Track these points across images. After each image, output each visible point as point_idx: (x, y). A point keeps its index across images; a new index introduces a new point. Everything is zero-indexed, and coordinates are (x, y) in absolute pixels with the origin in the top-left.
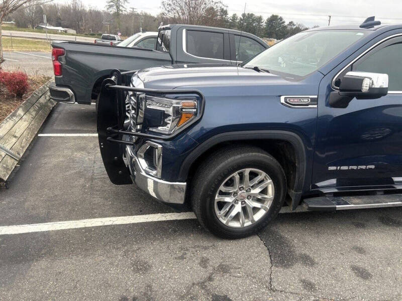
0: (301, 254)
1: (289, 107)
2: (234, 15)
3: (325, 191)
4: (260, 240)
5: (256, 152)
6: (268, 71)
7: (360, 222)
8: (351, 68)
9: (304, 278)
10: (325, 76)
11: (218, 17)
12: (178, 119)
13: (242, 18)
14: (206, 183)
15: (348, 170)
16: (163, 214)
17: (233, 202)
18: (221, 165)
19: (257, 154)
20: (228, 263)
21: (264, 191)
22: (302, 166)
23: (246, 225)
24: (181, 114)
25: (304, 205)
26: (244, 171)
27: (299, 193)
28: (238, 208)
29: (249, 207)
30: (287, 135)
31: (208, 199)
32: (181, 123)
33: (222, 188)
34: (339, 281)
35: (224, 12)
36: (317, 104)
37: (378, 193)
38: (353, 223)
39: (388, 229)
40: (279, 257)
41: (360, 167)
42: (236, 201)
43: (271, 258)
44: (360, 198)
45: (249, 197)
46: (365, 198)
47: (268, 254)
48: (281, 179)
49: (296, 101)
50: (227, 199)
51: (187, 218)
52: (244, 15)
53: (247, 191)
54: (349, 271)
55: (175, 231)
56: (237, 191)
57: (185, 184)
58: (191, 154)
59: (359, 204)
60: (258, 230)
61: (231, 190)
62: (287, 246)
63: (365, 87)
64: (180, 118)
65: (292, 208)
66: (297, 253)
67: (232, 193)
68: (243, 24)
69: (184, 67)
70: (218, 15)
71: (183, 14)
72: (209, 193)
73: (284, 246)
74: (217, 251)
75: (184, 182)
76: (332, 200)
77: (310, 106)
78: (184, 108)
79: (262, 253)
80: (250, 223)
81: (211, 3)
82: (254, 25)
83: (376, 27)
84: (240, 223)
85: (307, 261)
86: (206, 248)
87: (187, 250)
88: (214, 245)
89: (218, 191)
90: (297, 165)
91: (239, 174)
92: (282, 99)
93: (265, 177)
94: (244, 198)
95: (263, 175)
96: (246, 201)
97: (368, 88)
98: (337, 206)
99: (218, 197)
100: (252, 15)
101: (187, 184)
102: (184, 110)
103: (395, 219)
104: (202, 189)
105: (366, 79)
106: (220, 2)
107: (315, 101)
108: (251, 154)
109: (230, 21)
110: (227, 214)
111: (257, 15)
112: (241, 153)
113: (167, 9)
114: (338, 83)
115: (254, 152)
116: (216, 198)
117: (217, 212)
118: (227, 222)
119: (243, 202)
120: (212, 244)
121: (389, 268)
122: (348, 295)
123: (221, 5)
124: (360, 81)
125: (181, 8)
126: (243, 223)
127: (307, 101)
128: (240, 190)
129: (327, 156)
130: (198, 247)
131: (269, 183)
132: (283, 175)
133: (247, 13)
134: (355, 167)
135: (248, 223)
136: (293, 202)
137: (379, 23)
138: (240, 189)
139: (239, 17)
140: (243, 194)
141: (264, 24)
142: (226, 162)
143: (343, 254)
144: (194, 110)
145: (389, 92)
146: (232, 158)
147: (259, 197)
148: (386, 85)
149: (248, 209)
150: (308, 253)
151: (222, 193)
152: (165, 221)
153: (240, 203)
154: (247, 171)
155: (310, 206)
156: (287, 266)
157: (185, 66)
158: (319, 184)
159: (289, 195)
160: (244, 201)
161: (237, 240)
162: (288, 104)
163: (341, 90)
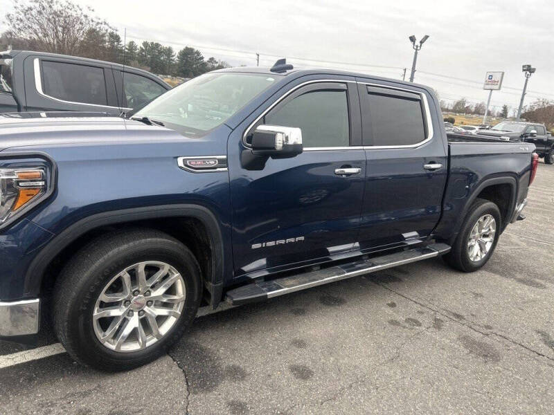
0: (228, 367)
1: (192, 172)
2: (132, 44)
3: (253, 276)
4: (172, 361)
5: (152, 237)
6: (161, 124)
7: (299, 307)
8: (264, 121)
9: (232, 399)
10: (233, 130)
11: (107, 44)
12: (13, 200)
13: (144, 48)
14: (75, 294)
15: (276, 245)
16: (7, 356)
17: (123, 315)
18: (97, 264)
19: (154, 239)
20: (121, 409)
21: (171, 291)
22: (219, 249)
23: (148, 344)
24: (17, 191)
25: (228, 300)
26: (137, 266)
27: (219, 284)
28: (134, 322)
29: (151, 317)
30: (192, 209)
31: (81, 319)
32: (18, 205)
33: (103, 297)
34: (275, 391)
35: (115, 38)
36: (227, 167)
37: (314, 269)
38: (292, 311)
39: (329, 310)
40: (200, 378)
41: (288, 240)
42: (130, 313)
43: (187, 383)
44: (294, 279)
45: (149, 303)
46: (300, 278)
47: (184, 378)
48: (192, 269)
49: (199, 164)
50: (114, 312)
51: (54, 353)
52: (145, 44)
53: (145, 295)
54: (288, 374)
55: (30, 379)
56: (130, 297)
57: (38, 300)
58: (42, 253)
59: (293, 285)
60: (167, 347)
61: (120, 297)
62: (211, 360)
63: (279, 145)
64: (17, 197)
65: (212, 307)
66: (224, 367)
67: (121, 301)
68: (146, 56)
69: (41, 117)
70: (105, 41)
71: (46, 35)
72: (81, 308)
73: (206, 361)
74: (105, 394)
75: (35, 298)
76: (263, 287)
77: (218, 169)
78: (21, 181)
79: (175, 379)
80: (155, 340)
81: (91, 23)
82: (162, 58)
83: (288, 71)
84: (139, 343)
85: (237, 374)
86: (85, 394)
87: (53, 405)
88: (99, 386)
89: (97, 303)
90: (211, 247)
91: (129, 272)
92: (180, 162)
93: (169, 270)
94: (142, 305)
95: (166, 268)
96: (146, 309)
97: (281, 145)
98: (268, 293)
99: (98, 311)
100: (157, 45)
101: (40, 300)
102: (20, 184)
103: (336, 296)
104: (68, 305)
105: (279, 134)
106: (105, 23)
107: (223, 163)
108: (143, 241)
109: (126, 51)
110: (116, 334)
111: (165, 45)
112: (128, 242)
113: (17, 26)
114: (249, 139)
115: (149, 237)
116: (95, 313)
117: (100, 335)
118: (118, 347)
119: (141, 312)
120: (96, 385)
121: (332, 359)
122: (286, 406)
123: (106, 27)
124: (273, 136)
125: (41, 26)
126: (144, 342)
127: (213, 162)
128: (135, 296)
129: (247, 232)
130: (73, 395)
131: (177, 278)
132: (195, 263)
133: (149, 41)
134: (283, 242)
135: (152, 341)
136: (213, 298)
137: (291, 67)
138: (134, 294)
139: (138, 47)
140: (139, 301)
141: (176, 58)
142: (106, 257)
143: (281, 354)
144: (41, 183)
145: (304, 149)
146: (116, 250)
147: (165, 300)
148: (300, 142)
149: (149, 320)
150: (237, 363)
151: (103, 305)
152: (11, 367)
153: (136, 314)
154: (141, 266)
155: (235, 299)
156: (209, 389)
157: (43, 114)
158: (246, 268)
159: (207, 290)
160: (142, 310)
161: (137, 370)
162: (188, 167)
163: (254, 148)
